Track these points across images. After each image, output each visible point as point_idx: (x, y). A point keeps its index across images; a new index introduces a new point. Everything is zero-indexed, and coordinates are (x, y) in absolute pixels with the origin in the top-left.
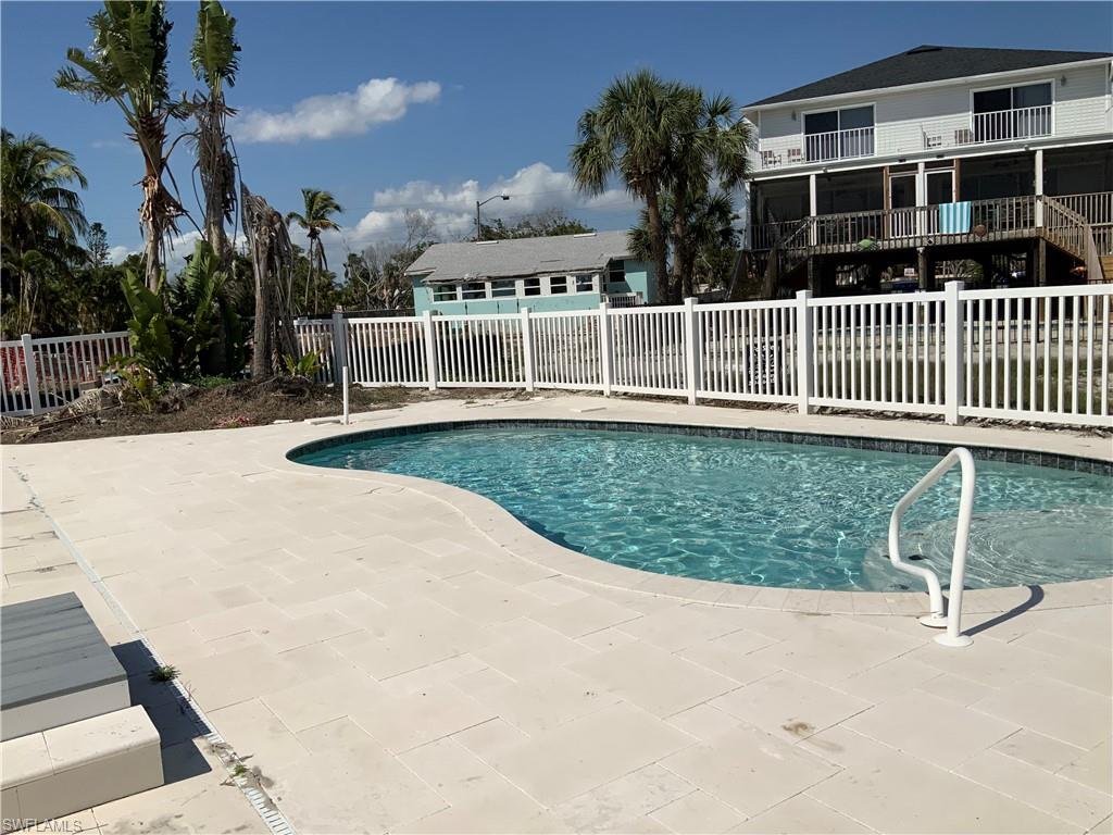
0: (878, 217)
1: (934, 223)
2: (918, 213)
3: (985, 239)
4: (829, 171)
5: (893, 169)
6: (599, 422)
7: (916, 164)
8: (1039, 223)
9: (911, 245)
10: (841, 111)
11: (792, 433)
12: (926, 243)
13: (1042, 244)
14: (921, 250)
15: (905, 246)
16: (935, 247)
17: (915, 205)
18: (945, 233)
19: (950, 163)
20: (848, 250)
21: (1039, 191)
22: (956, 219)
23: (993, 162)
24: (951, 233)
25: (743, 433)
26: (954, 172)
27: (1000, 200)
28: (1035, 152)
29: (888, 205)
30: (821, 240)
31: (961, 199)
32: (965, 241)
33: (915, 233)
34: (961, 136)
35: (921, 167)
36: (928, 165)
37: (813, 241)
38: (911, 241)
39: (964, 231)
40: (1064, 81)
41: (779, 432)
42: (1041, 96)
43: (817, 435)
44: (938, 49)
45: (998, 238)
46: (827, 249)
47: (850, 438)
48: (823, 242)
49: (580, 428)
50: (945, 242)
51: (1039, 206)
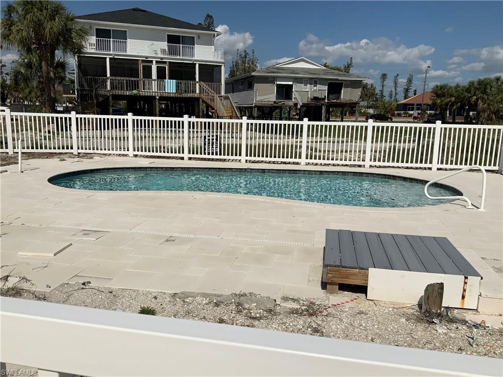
0: (138, 81)
1: (161, 87)
2: (153, 82)
3: (181, 96)
4: (115, 57)
5: (143, 61)
6: (171, 168)
7: (152, 61)
8: (198, 92)
9: (154, 95)
10: (113, 30)
11: (265, 169)
12: (159, 95)
13: (201, 100)
14: (158, 97)
15: (151, 95)
16: (163, 97)
17: (152, 78)
18: (167, 92)
19: (165, 63)
20: (128, 94)
21: (197, 80)
22: (170, 86)
23: (178, 65)
24: (169, 92)
25: (244, 170)
26: (167, 67)
27: (184, 81)
28: (196, 64)
29: (141, 76)
30: (112, 87)
31: (170, 78)
32: (174, 96)
33: (152, 90)
34: (163, 51)
35: (154, 62)
36: (157, 62)
37: (109, 88)
38: (154, 93)
39: (174, 92)
40: (199, 37)
41: (260, 169)
42: (191, 41)
43: (275, 170)
44: (145, 11)
45: (186, 96)
46: (116, 92)
47: (287, 170)
48: (114, 89)
49: (160, 170)
50: (167, 96)
51: (197, 85)
